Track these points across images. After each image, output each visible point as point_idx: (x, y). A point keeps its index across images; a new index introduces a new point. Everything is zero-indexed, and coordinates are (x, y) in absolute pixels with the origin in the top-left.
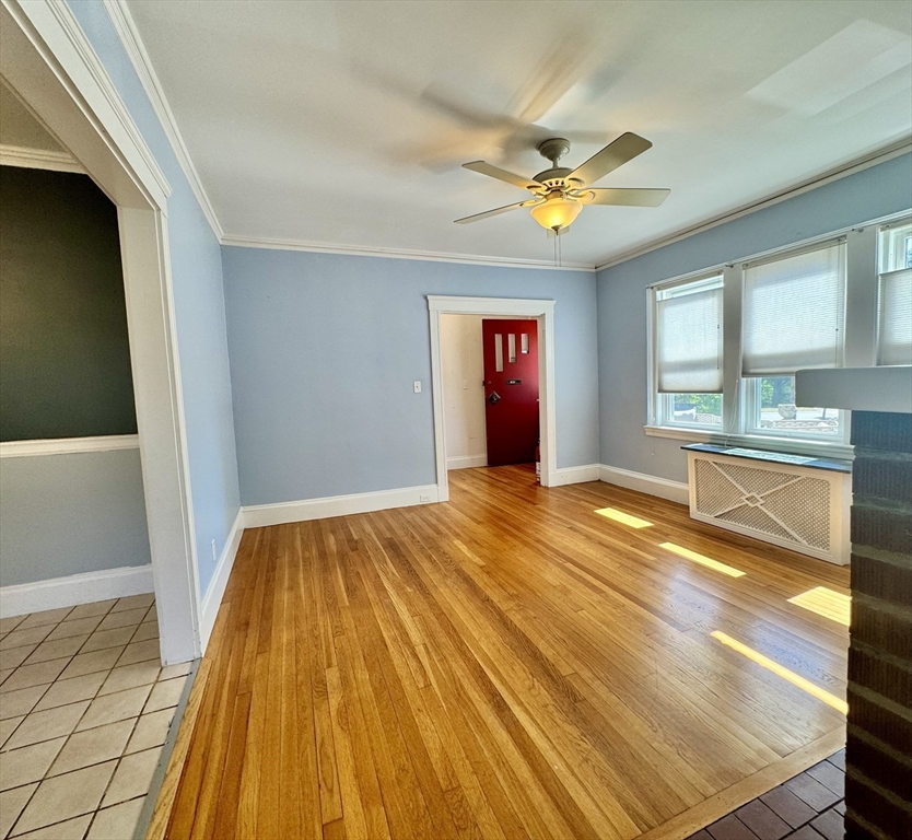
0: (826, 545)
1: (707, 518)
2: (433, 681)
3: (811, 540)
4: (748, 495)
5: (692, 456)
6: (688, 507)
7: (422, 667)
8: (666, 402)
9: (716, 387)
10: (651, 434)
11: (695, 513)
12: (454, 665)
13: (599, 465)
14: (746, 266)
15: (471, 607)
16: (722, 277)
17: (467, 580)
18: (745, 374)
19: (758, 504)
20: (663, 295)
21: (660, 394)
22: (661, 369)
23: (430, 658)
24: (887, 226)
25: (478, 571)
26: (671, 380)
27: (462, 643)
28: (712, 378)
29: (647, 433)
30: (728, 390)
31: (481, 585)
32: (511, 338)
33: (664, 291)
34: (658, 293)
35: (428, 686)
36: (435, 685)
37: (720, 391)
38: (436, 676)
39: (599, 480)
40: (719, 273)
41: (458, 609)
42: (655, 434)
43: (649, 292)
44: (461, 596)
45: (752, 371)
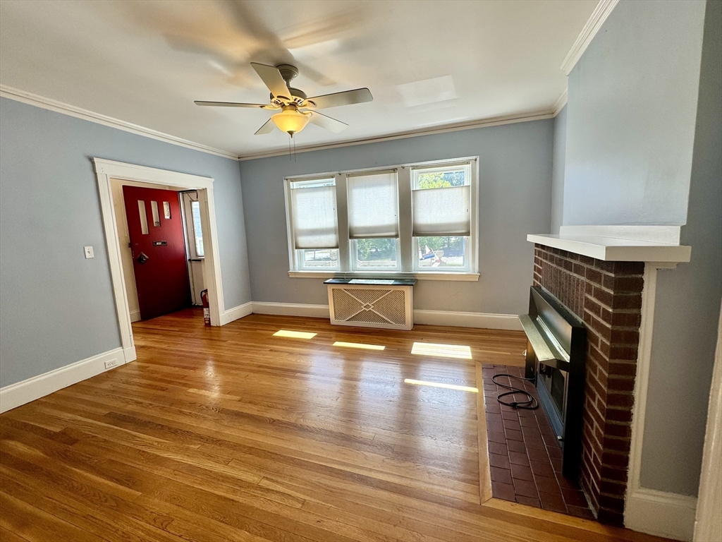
0: (404, 323)
1: (343, 322)
2: (302, 496)
3: (397, 321)
4: (365, 305)
5: (330, 288)
6: (329, 319)
7: (283, 494)
8: (300, 254)
9: (334, 245)
10: (294, 276)
11: (333, 321)
12: (305, 477)
13: (251, 303)
14: (348, 176)
15: (269, 432)
16: (334, 179)
17: (239, 415)
18: (351, 237)
19: (370, 309)
20: (294, 185)
21: (296, 250)
22: (296, 234)
23: (282, 484)
24: (414, 168)
25: (240, 404)
26: (303, 241)
27: (293, 459)
28: (332, 239)
29: (290, 276)
30: (342, 246)
31: (256, 413)
32: (154, 205)
33: (295, 183)
34: (291, 183)
35: (304, 502)
36: (307, 498)
37: (337, 247)
38: (300, 492)
39: (253, 314)
40: (332, 177)
41: (260, 439)
42: (297, 276)
43: (285, 182)
44: (250, 428)
45: (355, 235)
